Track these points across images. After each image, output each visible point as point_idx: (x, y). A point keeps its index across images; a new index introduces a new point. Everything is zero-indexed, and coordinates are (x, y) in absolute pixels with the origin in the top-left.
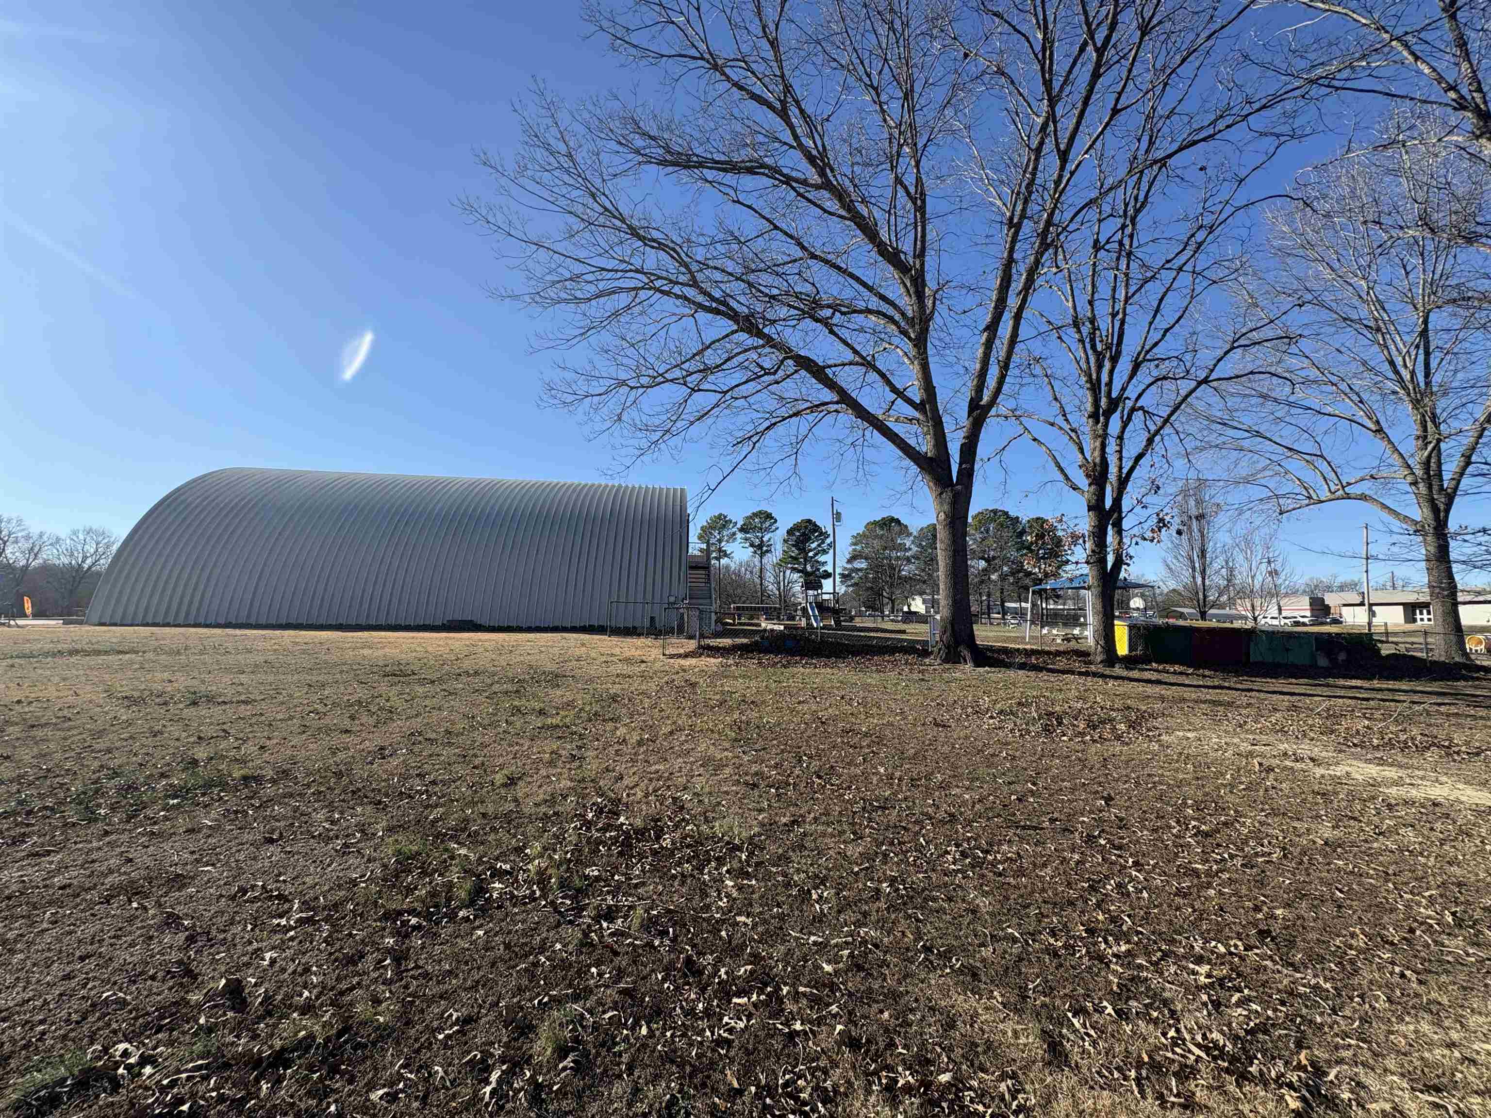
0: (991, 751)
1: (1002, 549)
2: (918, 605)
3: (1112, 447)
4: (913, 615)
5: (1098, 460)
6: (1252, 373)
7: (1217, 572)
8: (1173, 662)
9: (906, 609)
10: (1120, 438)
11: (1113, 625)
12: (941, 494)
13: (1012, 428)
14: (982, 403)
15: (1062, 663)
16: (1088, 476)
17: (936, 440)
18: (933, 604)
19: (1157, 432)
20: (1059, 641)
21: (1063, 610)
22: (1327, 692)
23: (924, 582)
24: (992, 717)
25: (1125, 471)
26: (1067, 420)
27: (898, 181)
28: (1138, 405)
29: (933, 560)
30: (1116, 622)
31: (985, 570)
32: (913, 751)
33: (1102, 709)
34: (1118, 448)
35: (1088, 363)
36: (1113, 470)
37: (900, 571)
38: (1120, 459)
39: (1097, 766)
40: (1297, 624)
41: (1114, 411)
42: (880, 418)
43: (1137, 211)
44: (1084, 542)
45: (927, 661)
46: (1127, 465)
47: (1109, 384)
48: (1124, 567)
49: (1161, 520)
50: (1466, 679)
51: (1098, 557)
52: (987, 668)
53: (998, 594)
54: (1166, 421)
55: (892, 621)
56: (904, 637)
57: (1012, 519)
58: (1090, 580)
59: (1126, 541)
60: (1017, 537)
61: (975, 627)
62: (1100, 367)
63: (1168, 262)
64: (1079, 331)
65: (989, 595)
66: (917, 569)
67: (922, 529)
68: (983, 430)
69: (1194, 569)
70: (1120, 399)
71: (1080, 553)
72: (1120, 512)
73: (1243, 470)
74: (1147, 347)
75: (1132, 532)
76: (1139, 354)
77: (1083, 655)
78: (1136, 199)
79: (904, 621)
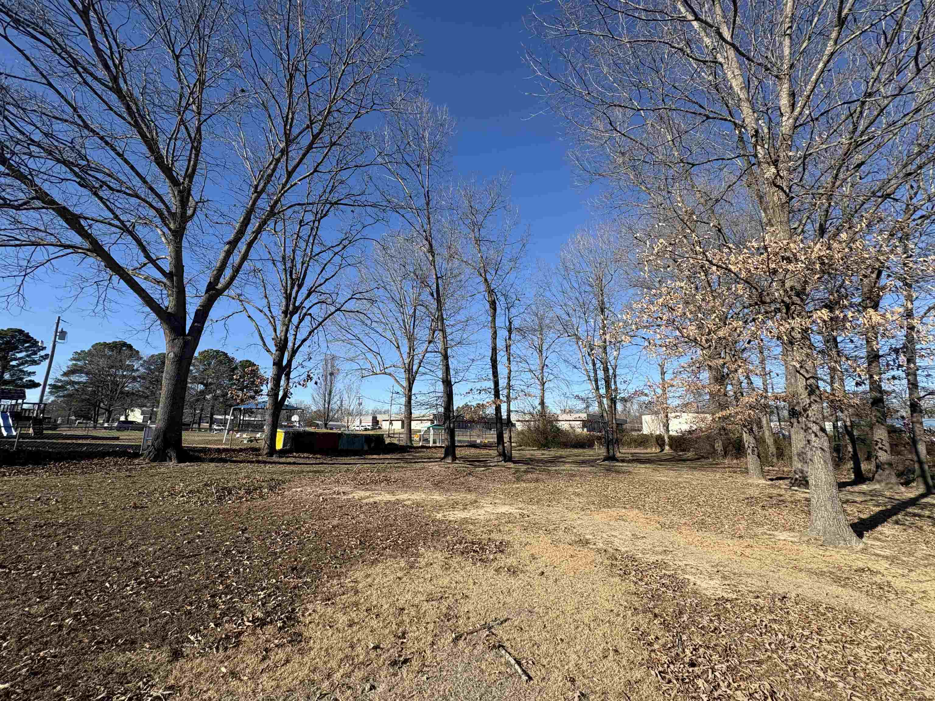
0: (177, 518)
1: (218, 379)
2: (136, 416)
3: (292, 332)
4: (128, 425)
5: (283, 338)
6: (358, 312)
7: (335, 403)
8: (303, 452)
9: (122, 418)
10: (297, 327)
11: (276, 432)
12: (174, 339)
13: (236, 306)
14: (217, 287)
15: (242, 456)
16: (276, 345)
17: (177, 302)
18: (150, 416)
19: (316, 328)
20: (245, 442)
21: (254, 421)
22: (363, 461)
23: (147, 397)
24: (183, 496)
25: (296, 346)
26: (270, 311)
27: (182, 122)
28: (309, 312)
29: (158, 381)
30: (278, 430)
31: (202, 392)
32: (110, 529)
33: (258, 481)
34: (295, 333)
35: (287, 284)
36: (290, 344)
37: (123, 387)
38: (295, 339)
39: (244, 513)
40: (366, 430)
41: (296, 313)
42: (130, 272)
43: (322, 218)
44: (267, 383)
45: (136, 461)
46: (298, 343)
47: (295, 298)
48: (287, 399)
49: (309, 376)
50: (408, 452)
51: (274, 393)
52: (188, 463)
53: (209, 409)
54: (320, 324)
55: (105, 428)
56: (116, 442)
57: (229, 359)
58: (268, 405)
59: (291, 384)
60: (231, 371)
61: (184, 433)
62: (292, 288)
63: (332, 247)
64: (285, 264)
65: (202, 410)
66: (141, 386)
67: (153, 356)
68: (216, 301)
69: (325, 401)
70: (300, 307)
71: (265, 389)
72: (290, 368)
73: (351, 354)
74: (316, 285)
75: (294, 380)
76: (311, 288)
77: (256, 450)
78: (322, 211)
79: (119, 429)
